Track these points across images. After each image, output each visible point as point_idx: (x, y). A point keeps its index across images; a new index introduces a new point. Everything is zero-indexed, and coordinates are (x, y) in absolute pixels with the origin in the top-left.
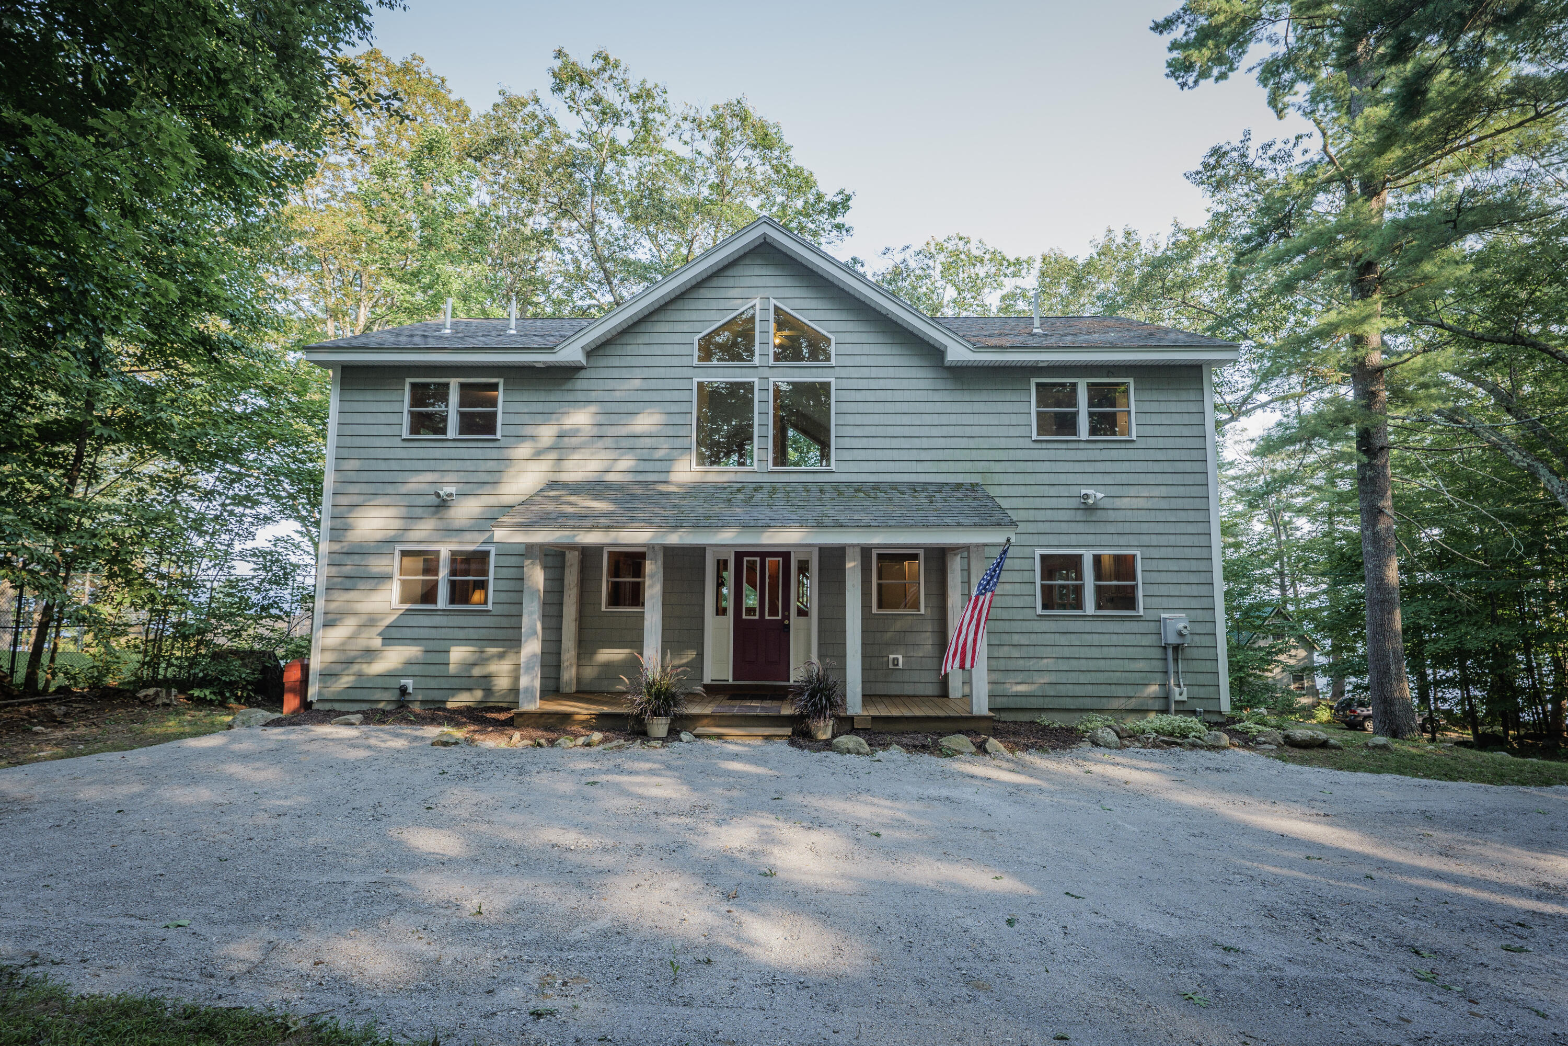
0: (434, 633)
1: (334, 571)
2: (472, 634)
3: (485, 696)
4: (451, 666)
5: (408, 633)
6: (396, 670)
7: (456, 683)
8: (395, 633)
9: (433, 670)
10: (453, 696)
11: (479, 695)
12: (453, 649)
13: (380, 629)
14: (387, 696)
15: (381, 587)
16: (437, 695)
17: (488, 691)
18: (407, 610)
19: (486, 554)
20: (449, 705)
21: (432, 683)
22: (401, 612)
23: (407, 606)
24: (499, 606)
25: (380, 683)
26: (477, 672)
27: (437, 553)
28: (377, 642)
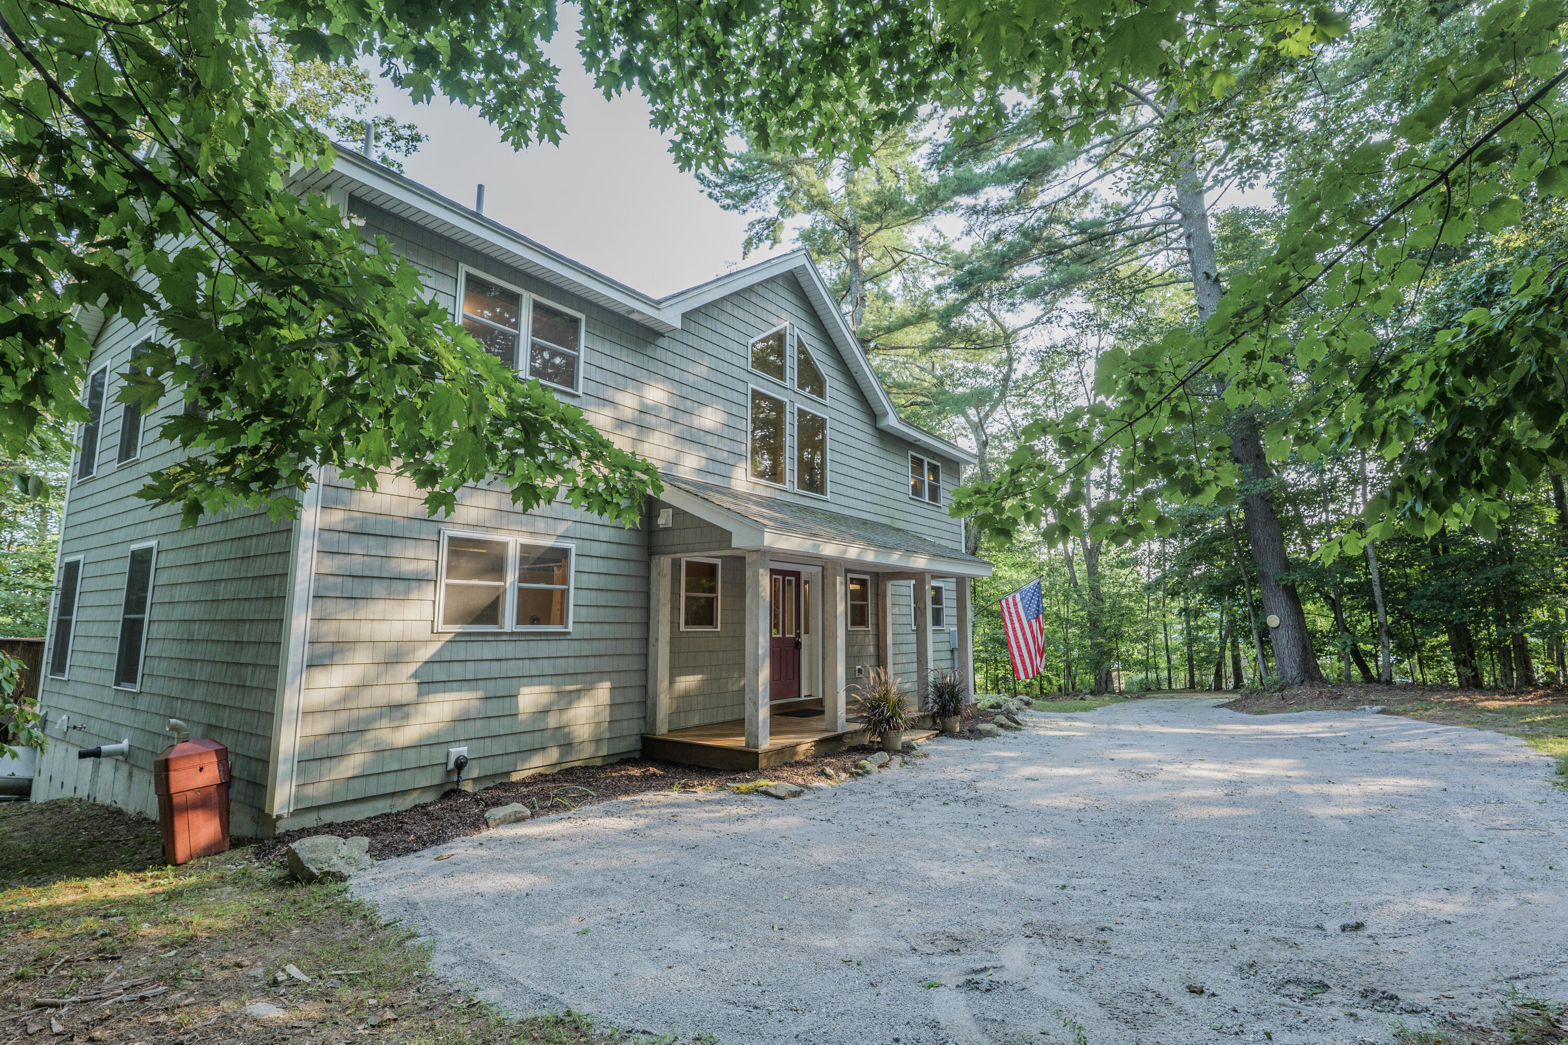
0: (495, 669)
1: (330, 565)
2: (547, 667)
3: (562, 755)
4: (521, 717)
5: (458, 671)
6: (438, 735)
7: (527, 741)
8: (440, 673)
9: (495, 727)
10: (524, 761)
11: (553, 755)
12: (524, 690)
13: (412, 668)
14: (423, 780)
15: (414, 596)
16: (498, 766)
17: (567, 746)
18: (458, 634)
19: (565, 553)
20: (516, 777)
21: (495, 747)
22: (448, 637)
23: (457, 628)
24: (579, 626)
25: (412, 759)
26: (552, 721)
27: (504, 545)
28: (408, 692)
